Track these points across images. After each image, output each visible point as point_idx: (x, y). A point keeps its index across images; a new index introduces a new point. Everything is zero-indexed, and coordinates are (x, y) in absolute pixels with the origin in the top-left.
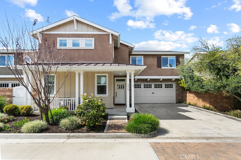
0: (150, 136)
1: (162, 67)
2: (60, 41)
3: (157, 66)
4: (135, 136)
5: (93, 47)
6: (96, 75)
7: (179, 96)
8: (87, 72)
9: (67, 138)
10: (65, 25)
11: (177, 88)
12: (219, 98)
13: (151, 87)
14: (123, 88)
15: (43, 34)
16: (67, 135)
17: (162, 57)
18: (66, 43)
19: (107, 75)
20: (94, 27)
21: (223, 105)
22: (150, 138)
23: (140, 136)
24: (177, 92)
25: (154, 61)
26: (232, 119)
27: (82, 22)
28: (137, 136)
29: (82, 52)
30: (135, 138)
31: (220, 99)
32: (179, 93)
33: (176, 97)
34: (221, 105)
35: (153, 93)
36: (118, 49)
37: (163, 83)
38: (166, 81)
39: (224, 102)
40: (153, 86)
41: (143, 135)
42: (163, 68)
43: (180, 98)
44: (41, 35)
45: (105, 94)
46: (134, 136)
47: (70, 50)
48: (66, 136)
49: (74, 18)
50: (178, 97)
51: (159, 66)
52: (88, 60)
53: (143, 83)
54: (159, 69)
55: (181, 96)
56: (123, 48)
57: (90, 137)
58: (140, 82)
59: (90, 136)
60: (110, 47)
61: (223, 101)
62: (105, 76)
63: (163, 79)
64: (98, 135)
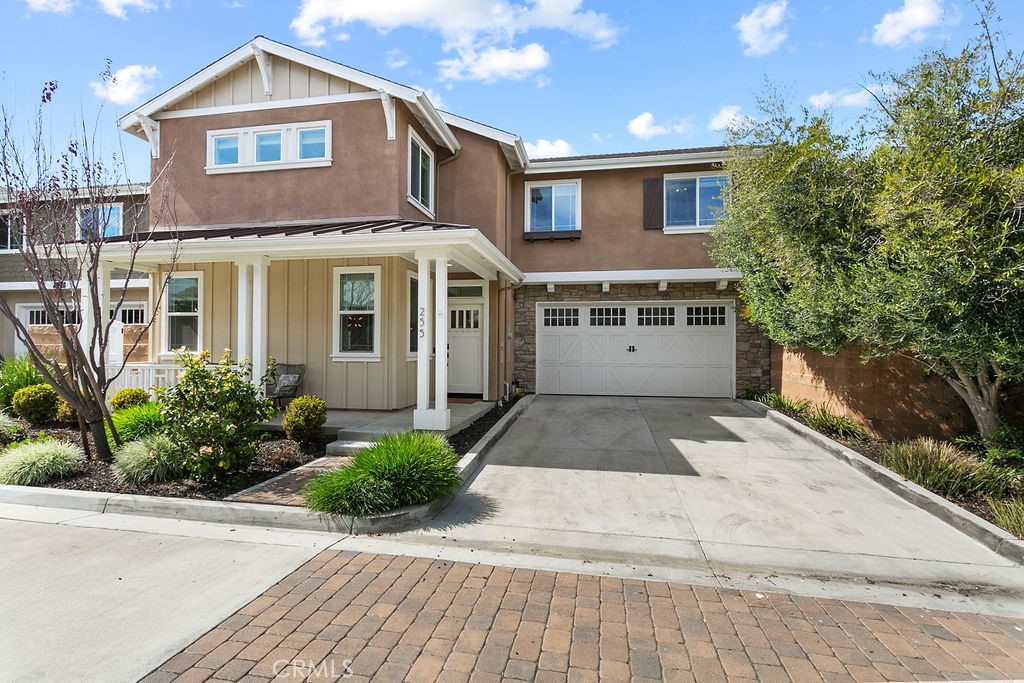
0: (374, 528)
1: (668, 225)
2: (219, 142)
3: (641, 222)
4: (317, 523)
5: (326, 160)
6: (338, 272)
7: (755, 363)
8: (286, 263)
9: (98, 510)
10: (234, 77)
11: (741, 327)
12: (895, 376)
13: (623, 322)
14: (476, 326)
15: (162, 122)
16: (102, 500)
17: (667, 177)
18: (237, 149)
19: (376, 270)
20: (331, 78)
21: (912, 413)
22: (370, 533)
23: (333, 524)
24: (745, 346)
25: (629, 201)
26: (881, 482)
27: (290, 61)
28: (324, 524)
29: (289, 183)
30: (315, 528)
31: (898, 381)
32: (751, 347)
33: (738, 368)
34: (901, 409)
35: (632, 349)
36: (452, 158)
37: (676, 304)
38: (690, 294)
39: (919, 398)
40: (632, 315)
41: (346, 520)
42: (668, 230)
43: (758, 372)
44: (157, 125)
45: (371, 349)
46: (310, 523)
47: (247, 175)
48: (98, 502)
49: (255, 48)
50: (748, 370)
51: (652, 221)
52: (310, 214)
53: (588, 305)
54: (652, 235)
55: (764, 362)
56: (475, 151)
57: (167, 511)
58: (571, 296)
59: (167, 508)
60: (388, 152)
61: (912, 391)
62: (371, 276)
63: (671, 285)
64: (193, 507)
